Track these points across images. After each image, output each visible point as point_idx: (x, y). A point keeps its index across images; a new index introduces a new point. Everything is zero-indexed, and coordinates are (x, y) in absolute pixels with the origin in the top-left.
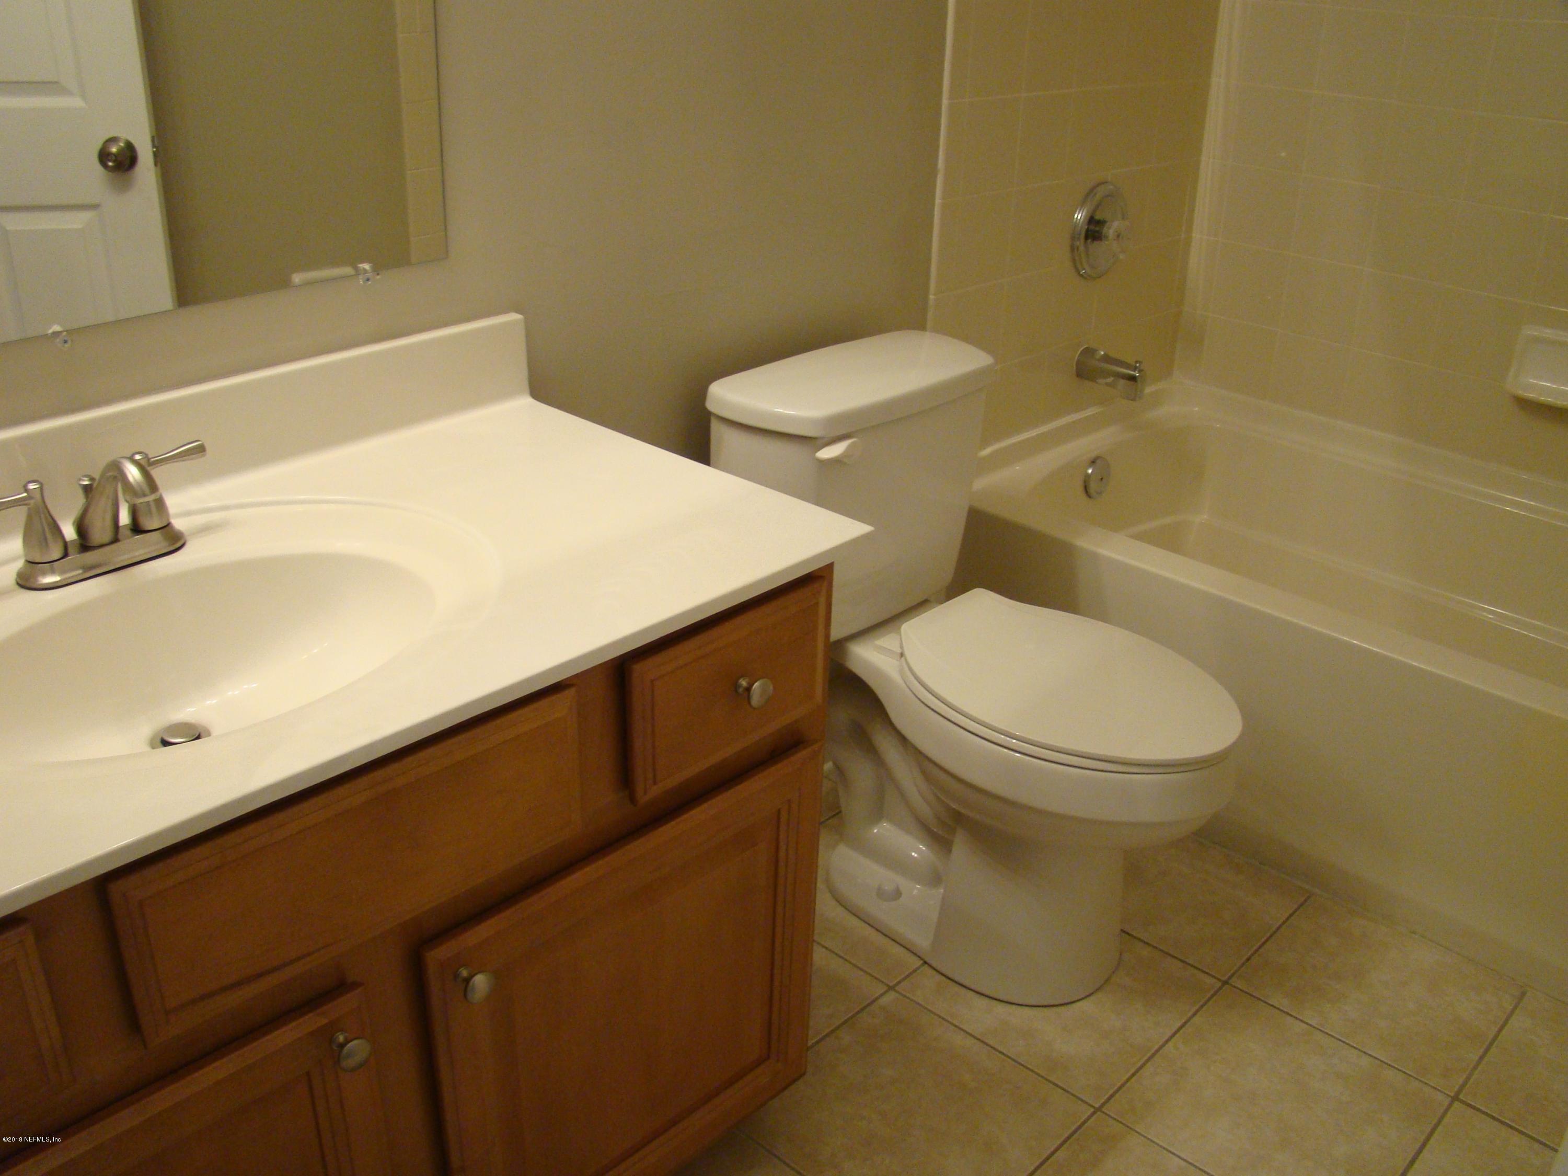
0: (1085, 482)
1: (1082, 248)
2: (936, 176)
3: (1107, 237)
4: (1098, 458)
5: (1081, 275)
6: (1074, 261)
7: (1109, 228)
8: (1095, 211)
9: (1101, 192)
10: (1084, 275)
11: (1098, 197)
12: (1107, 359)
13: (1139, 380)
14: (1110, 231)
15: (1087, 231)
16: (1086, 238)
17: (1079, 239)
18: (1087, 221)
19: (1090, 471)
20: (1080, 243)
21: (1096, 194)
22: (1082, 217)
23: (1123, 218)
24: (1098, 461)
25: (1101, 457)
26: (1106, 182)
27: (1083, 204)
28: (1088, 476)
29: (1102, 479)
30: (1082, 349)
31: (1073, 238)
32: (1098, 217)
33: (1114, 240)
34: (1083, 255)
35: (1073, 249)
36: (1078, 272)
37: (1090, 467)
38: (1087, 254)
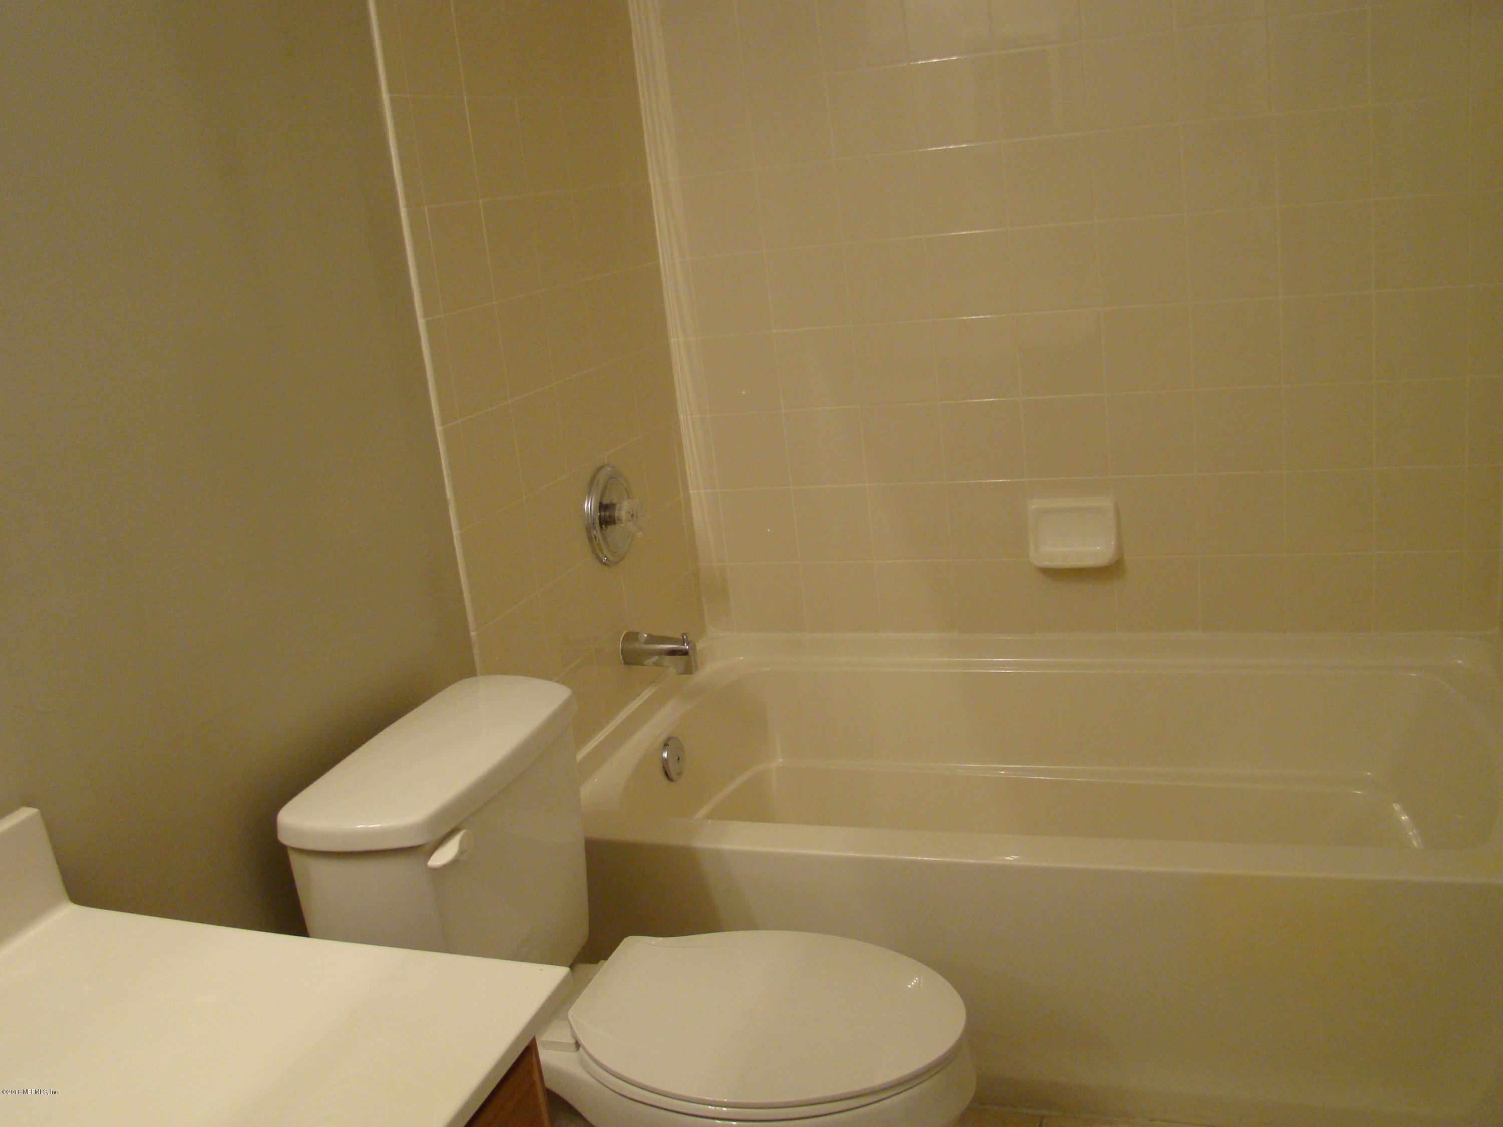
0: (664, 768)
1: (599, 535)
2: (447, 509)
3: (620, 519)
4: (669, 739)
5: (605, 564)
6: (594, 552)
7: (620, 510)
8: (601, 499)
9: (602, 477)
10: (608, 563)
11: (601, 483)
12: (652, 639)
13: (691, 652)
14: (623, 511)
15: (600, 518)
16: (601, 524)
17: (595, 528)
18: (598, 508)
19: (665, 755)
20: (597, 532)
21: (598, 481)
22: (592, 507)
23: (629, 497)
24: (670, 743)
25: (673, 738)
26: (603, 466)
27: (589, 491)
28: (665, 762)
29: (679, 759)
30: (623, 636)
31: (589, 530)
32: (606, 501)
33: (630, 521)
34: (602, 542)
35: (591, 539)
36: (601, 561)
37: (664, 750)
38: (605, 539)
